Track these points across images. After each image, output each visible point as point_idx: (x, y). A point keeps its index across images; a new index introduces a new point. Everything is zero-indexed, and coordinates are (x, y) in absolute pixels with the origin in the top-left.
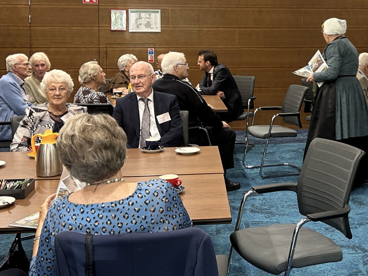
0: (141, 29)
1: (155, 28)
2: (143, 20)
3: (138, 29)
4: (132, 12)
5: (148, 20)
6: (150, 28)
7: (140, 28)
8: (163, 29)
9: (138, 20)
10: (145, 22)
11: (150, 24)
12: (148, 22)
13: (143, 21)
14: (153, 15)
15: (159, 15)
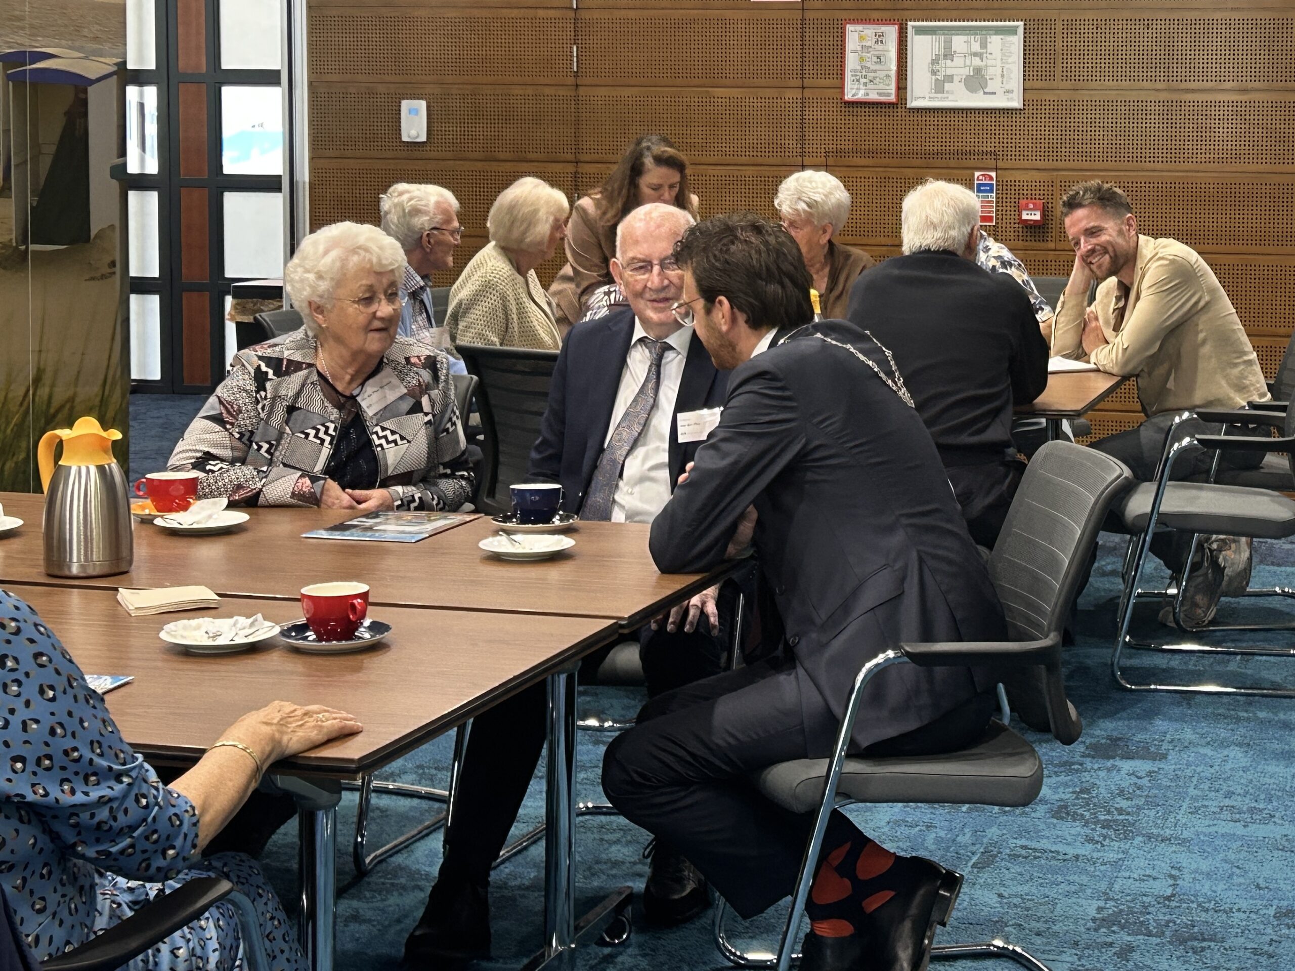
0: (951, 97)
1: (1000, 92)
2: (958, 61)
3: (939, 95)
4: (920, 31)
5: (977, 61)
6: (985, 93)
7: (948, 92)
8: (1030, 95)
9: (942, 62)
10: (966, 72)
11: (983, 76)
12: (978, 71)
13: (958, 68)
14: (995, 41)
15: (1016, 43)
